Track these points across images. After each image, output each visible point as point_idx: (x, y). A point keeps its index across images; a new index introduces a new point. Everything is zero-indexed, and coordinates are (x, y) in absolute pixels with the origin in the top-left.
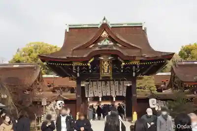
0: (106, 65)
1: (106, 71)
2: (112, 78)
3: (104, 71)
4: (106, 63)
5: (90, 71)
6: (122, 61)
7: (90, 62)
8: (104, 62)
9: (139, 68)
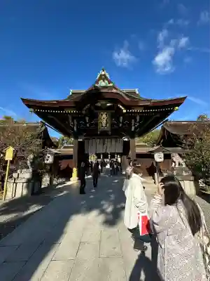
1: (104, 125)
2: (110, 133)
3: (102, 125)
5: (88, 125)
6: (123, 108)
7: (85, 109)
8: (102, 115)
9: (139, 122)
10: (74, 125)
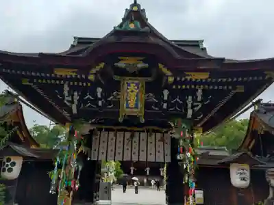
0: (132, 91)
1: (132, 104)
2: (143, 120)
3: (127, 104)
4: (132, 86)
5: (100, 103)
6: (169, 73)
7: (94, 71)
8: (128, 85)
9: (201, 102)
10: (72, 102)
